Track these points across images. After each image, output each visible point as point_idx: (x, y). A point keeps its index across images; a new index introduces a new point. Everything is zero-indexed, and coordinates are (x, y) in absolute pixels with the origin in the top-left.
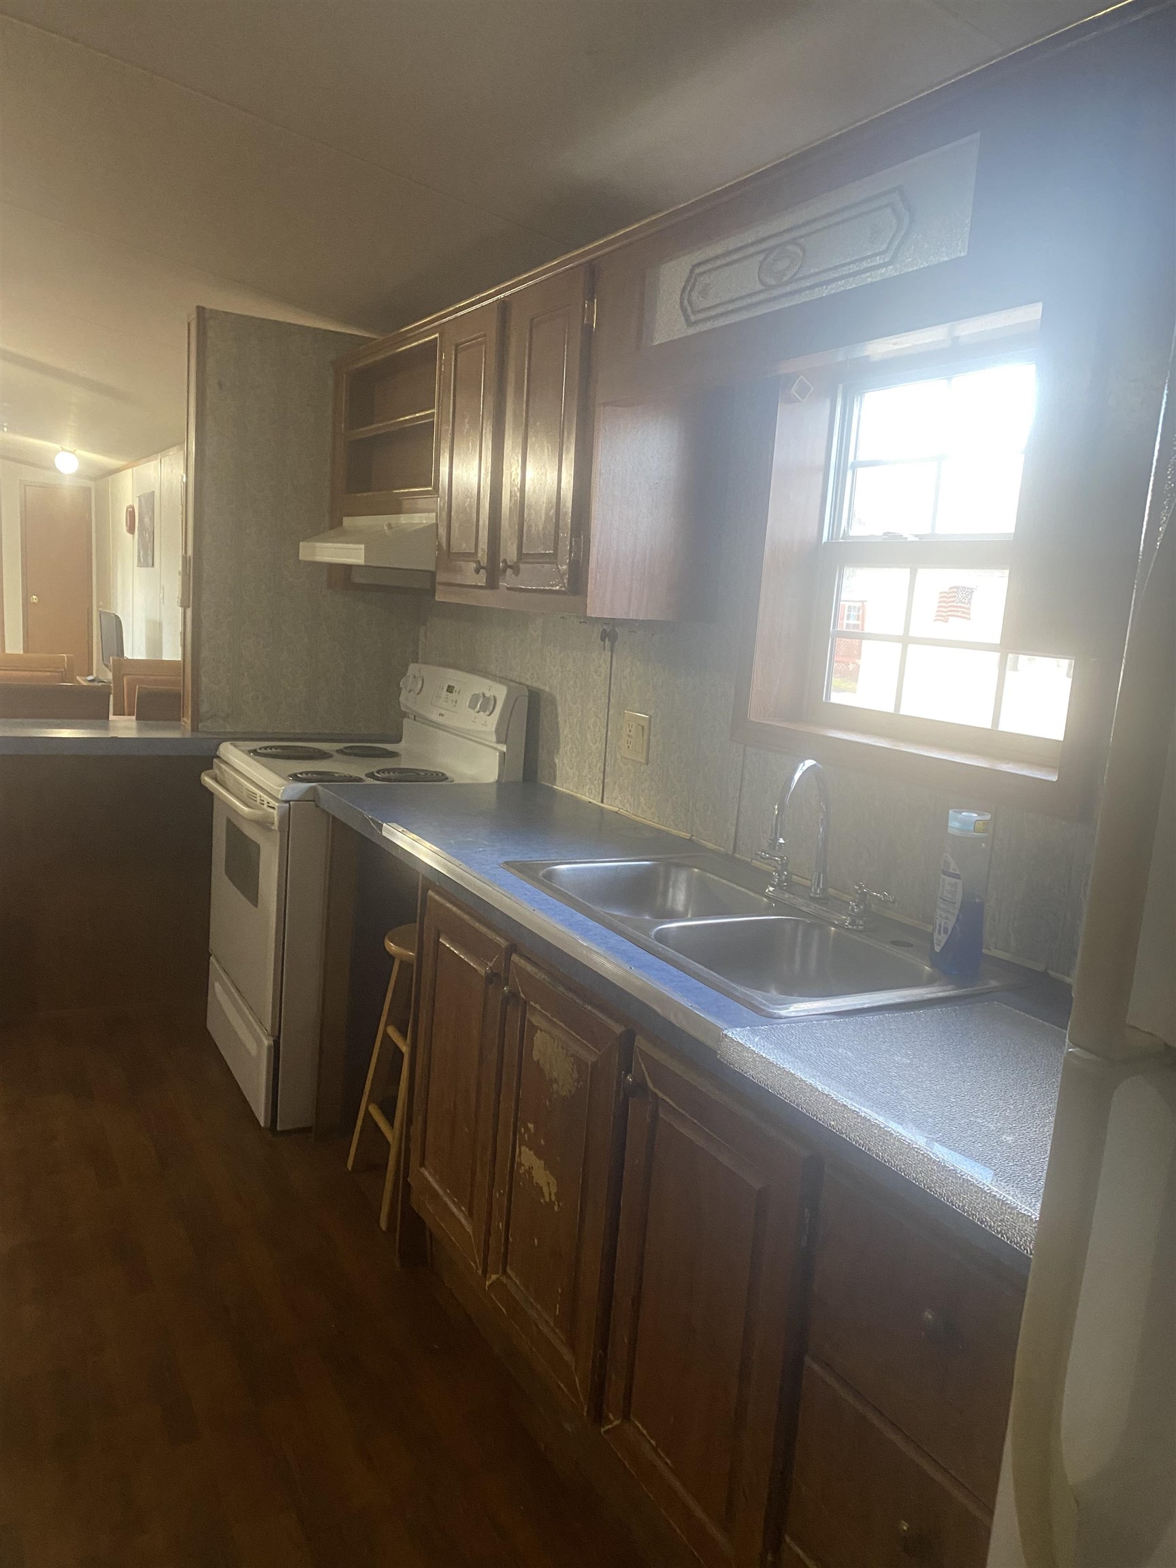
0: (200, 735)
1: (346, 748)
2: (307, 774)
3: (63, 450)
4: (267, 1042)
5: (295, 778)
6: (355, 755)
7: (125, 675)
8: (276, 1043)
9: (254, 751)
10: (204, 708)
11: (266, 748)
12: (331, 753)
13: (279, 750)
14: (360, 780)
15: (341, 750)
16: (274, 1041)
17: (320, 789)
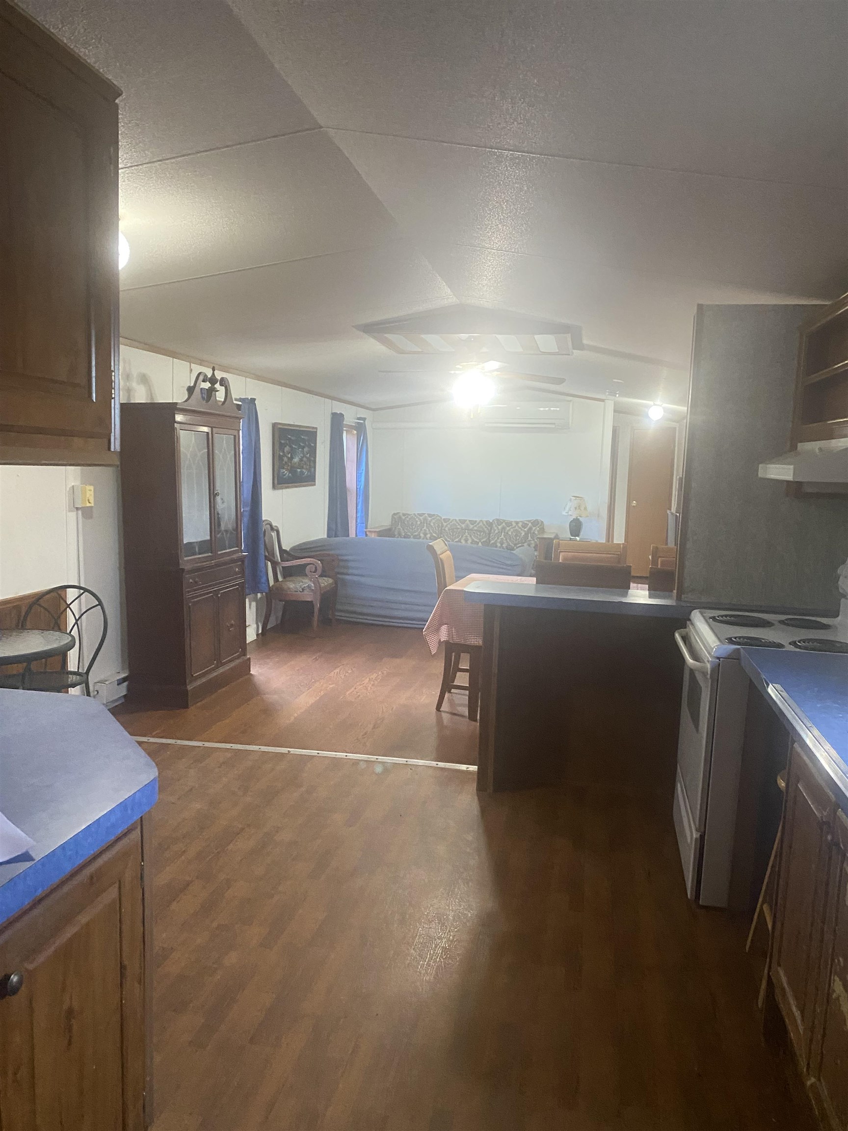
0: (683, 604)
1: (786, 620)
2: (740, 639)
3: (655, 405)
4: (696, 835)
5: (730, 641)
6: (793, 626)
7: (660, 557)
8: (702, 837)
9: (714, 618)
10: (686, 584)
11: (722, 616)
12: (773, 622)
13: (732, 618)
14: (780, 646)
15: (783, 621)
16: (700, 835)
17: (742, 650)
